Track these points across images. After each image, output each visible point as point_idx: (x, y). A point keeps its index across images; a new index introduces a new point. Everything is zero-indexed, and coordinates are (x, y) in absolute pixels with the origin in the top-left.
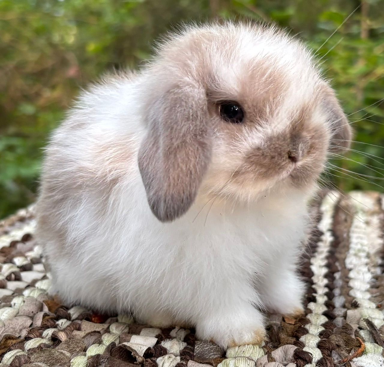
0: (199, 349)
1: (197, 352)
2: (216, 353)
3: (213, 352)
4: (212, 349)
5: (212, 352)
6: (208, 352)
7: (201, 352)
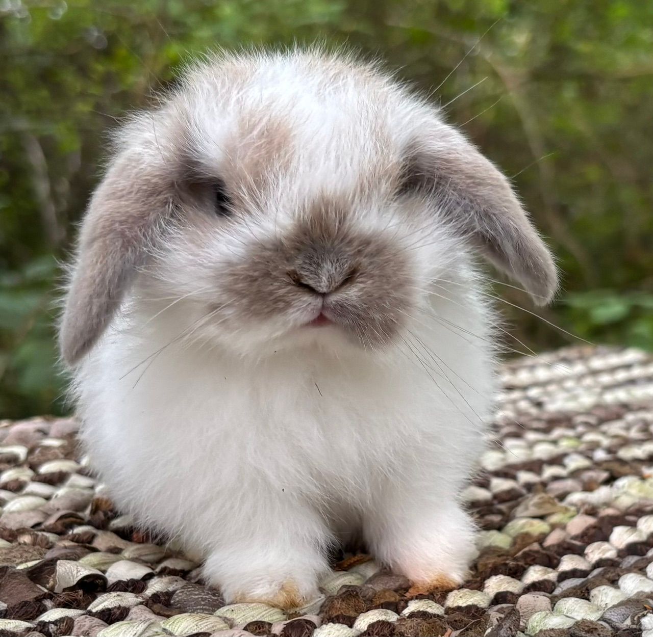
0: (181, 596)
1: (177, 599)
2: (208, 608)
3: (204, 605)
4: (203, 600)
5: (201, 605)
6: (195, 604)
7: (183, 601)
